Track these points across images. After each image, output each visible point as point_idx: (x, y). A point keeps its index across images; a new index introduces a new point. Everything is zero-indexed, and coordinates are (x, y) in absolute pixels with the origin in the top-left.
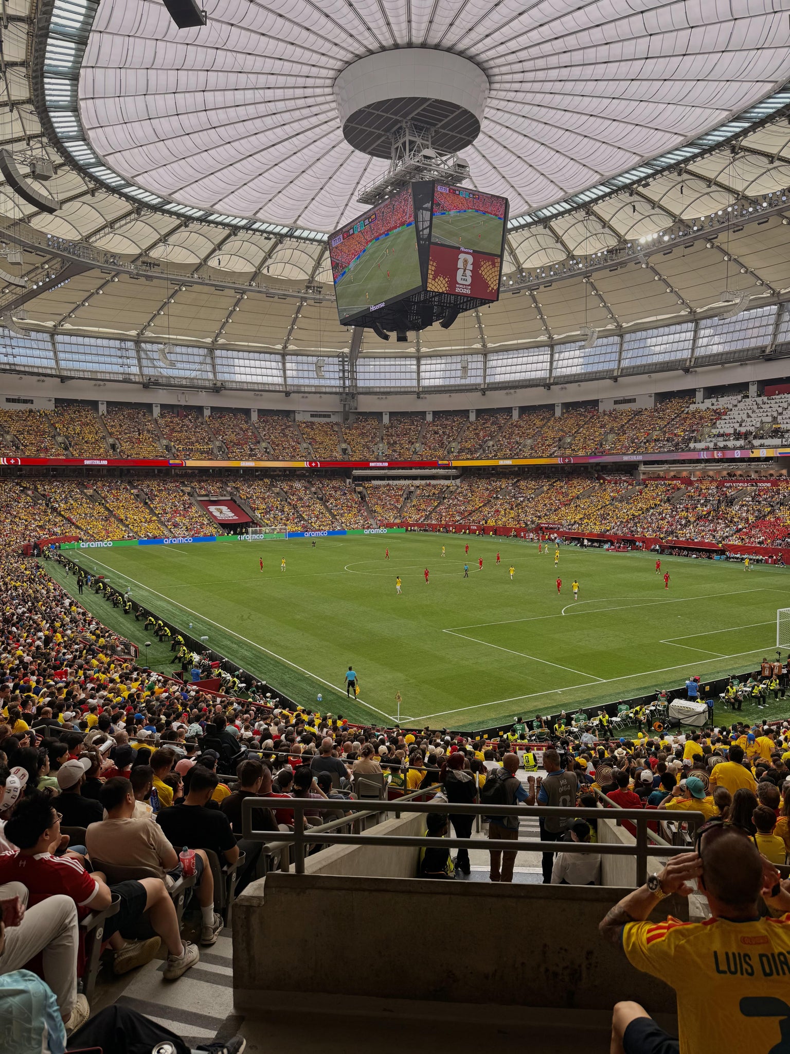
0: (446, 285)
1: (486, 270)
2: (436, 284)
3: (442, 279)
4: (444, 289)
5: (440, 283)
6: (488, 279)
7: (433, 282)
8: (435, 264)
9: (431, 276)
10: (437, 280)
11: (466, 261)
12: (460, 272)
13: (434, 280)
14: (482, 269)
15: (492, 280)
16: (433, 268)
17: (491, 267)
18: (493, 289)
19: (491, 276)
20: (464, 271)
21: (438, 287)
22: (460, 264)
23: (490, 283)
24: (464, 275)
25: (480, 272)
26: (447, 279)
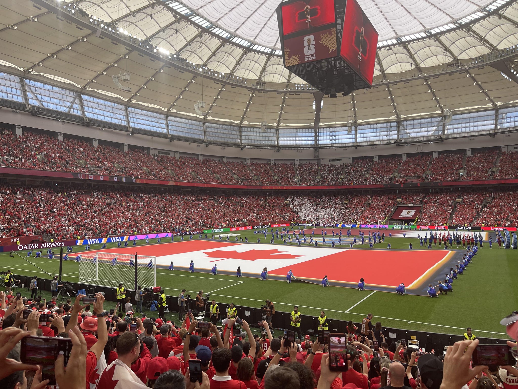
0: (298, 60)
1: (325, 40)
2: (291, 62)
3: (294, 57)
4: (297, 62)
5: (293, 60)
6: (328, 44)
7: (289, 61)
8: (288, 50)
9: (287, 58)
10: (291, 59)
11: (309, 40)
12: (306, 49)
13: (289, 59)
14: (322, 40)
15: (331, 44)
16: (288, 53)
17: (329, 36)
18: (333, 49)
19: (330, 42)
20: (309, 46)
21: (293, 63)
22: (305, 43)
23: (330, 47)
24: (309, 48)
25: (321, 42)
26: (297, 56)
